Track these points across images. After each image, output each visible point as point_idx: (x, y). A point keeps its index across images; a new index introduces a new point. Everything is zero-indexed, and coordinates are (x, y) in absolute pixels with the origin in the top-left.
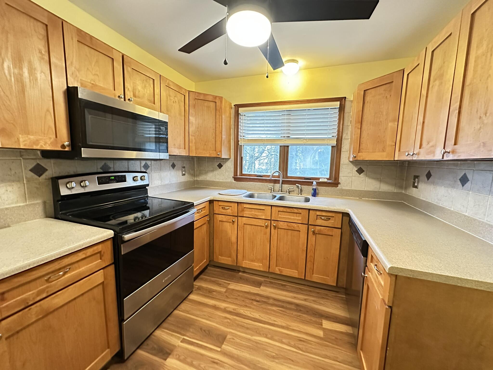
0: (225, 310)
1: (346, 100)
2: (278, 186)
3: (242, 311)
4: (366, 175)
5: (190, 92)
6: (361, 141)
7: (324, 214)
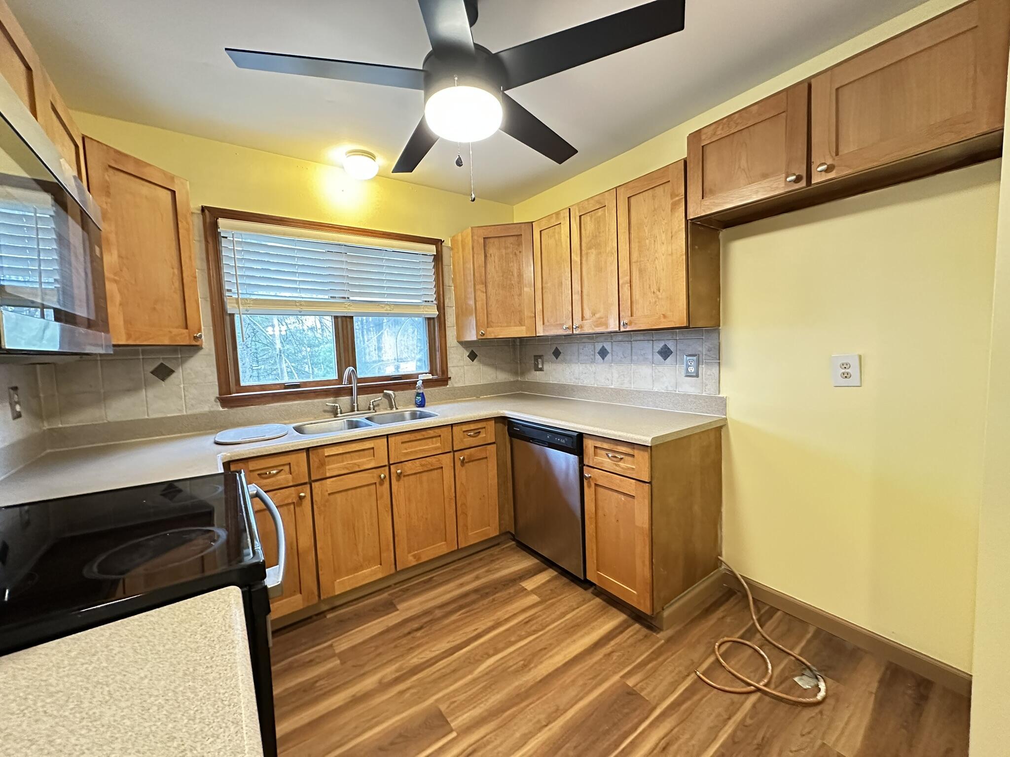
1: (443, 244)
4: (479, 361)
5: (86, 140)
7: (472, 427)
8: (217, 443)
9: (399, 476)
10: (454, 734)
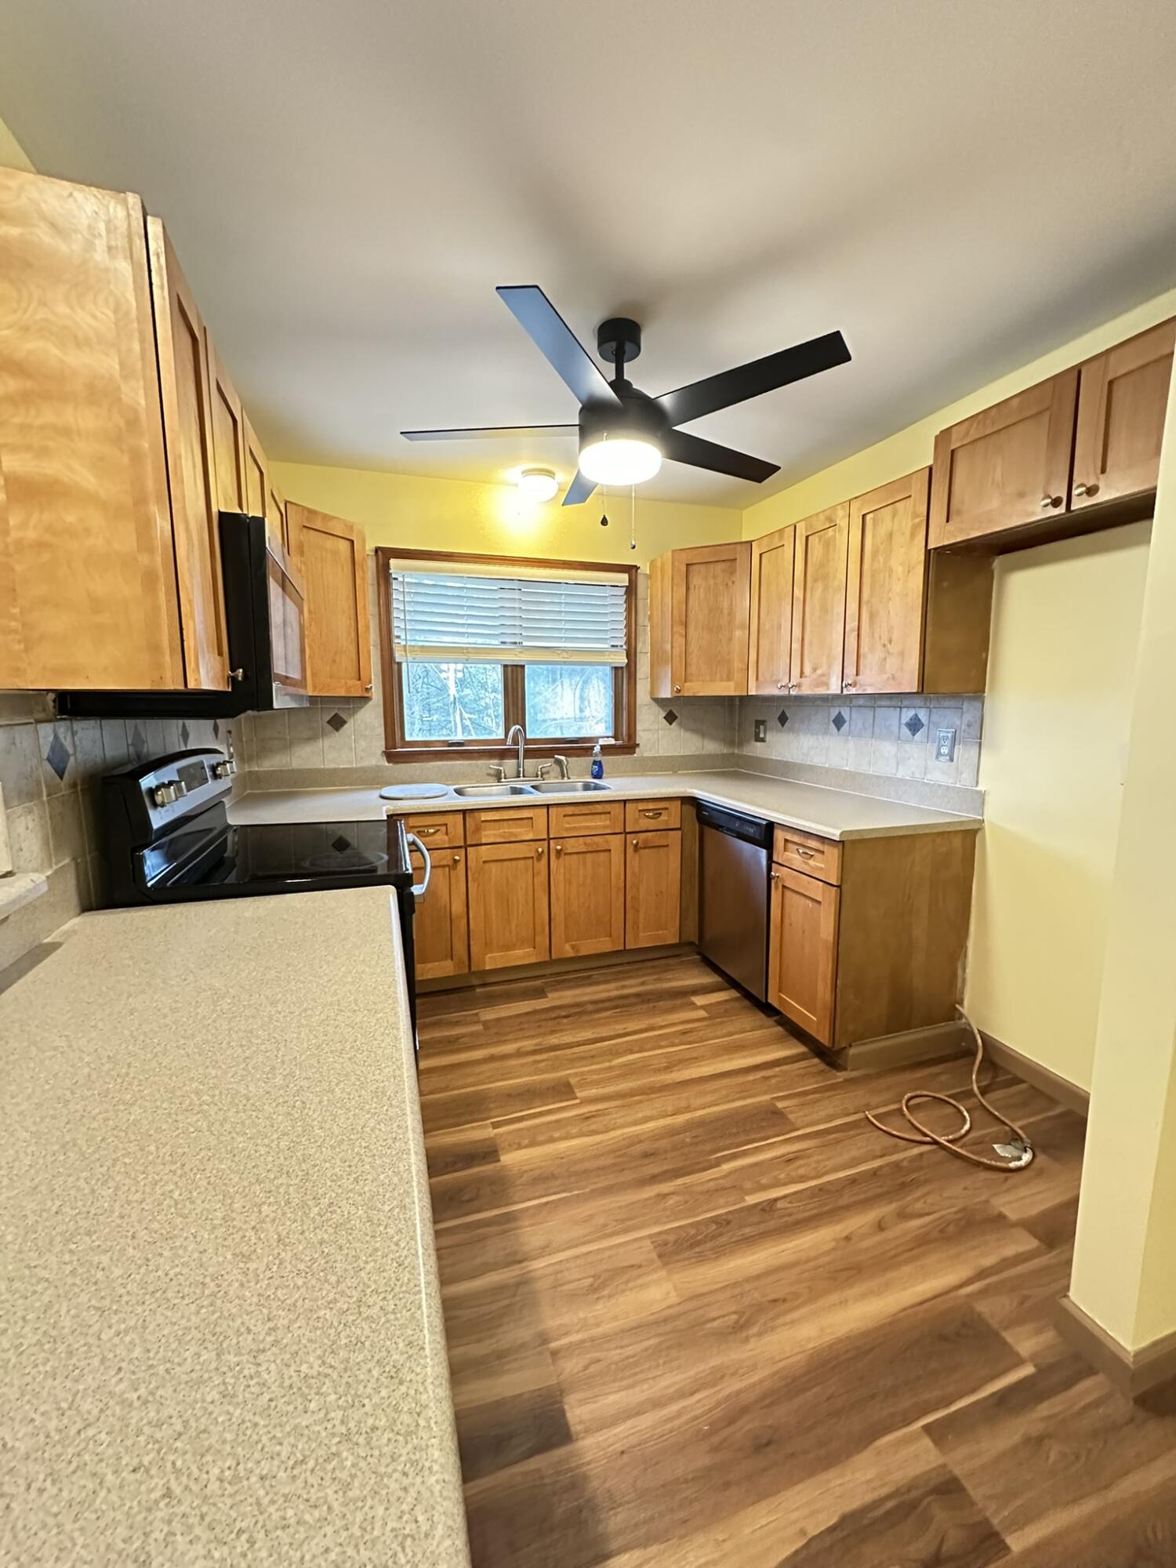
0: (519, 1054)
1: (639, 571)
2: (509, 764)
3: (554, 1040)
4: (681, 725)
5: (288, 504)
6: (689, 660)
7: (651, 806)
8: (382, 797)
9: (559, 852)
10: (578, 1101)
